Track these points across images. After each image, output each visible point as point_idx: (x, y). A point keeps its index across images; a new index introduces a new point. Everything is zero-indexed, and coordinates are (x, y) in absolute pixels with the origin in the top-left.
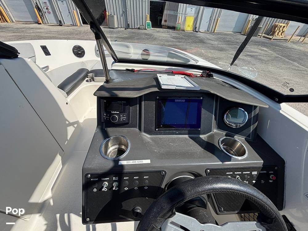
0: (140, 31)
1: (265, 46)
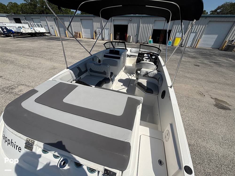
1: (233, 58)
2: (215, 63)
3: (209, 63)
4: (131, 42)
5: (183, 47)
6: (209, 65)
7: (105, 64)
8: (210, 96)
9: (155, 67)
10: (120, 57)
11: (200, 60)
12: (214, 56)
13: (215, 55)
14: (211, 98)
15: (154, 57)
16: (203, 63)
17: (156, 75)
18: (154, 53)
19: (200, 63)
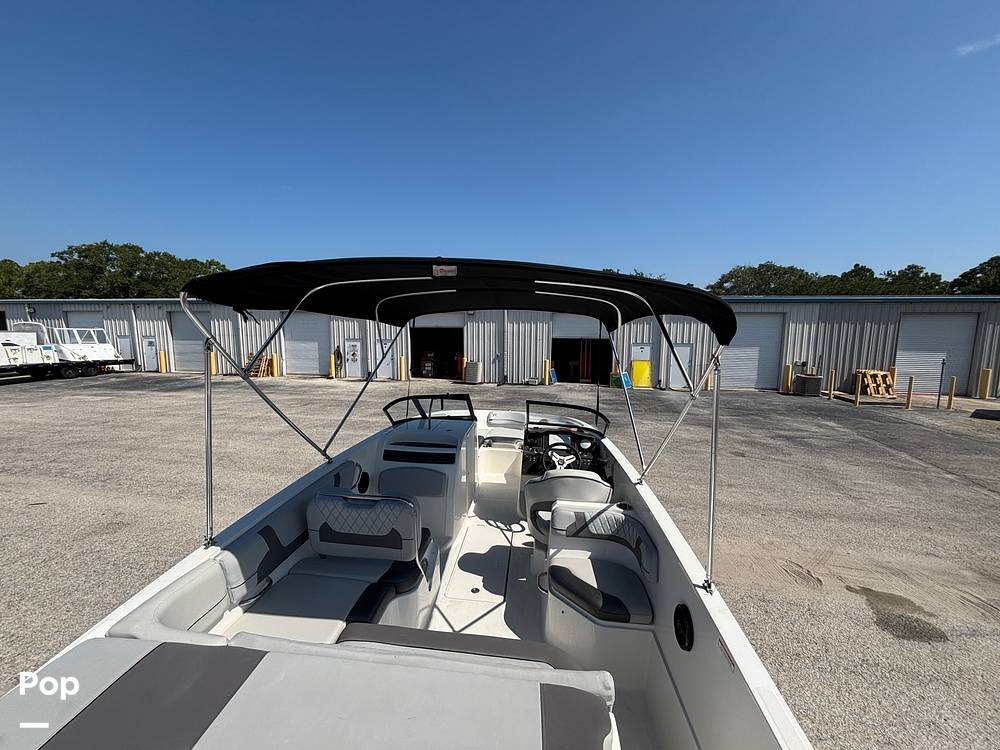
0: (531, 388)
1: (833, 418)
2: (788, 438)
3: (771, 441)
4: (481, 383)
5: (664, 390)
6: (778, 450)
7: (397, 496)
8: (841, 579)
9: (605, 489)
10: (454, 455)
11: (738, 434)
12: (773, 416)
13: (775, 411)
14: (849, 588)
15: (586, 445)
16: (753, 444)
17: (621, 525)
18: (581, 429)
19: (744, 442)
